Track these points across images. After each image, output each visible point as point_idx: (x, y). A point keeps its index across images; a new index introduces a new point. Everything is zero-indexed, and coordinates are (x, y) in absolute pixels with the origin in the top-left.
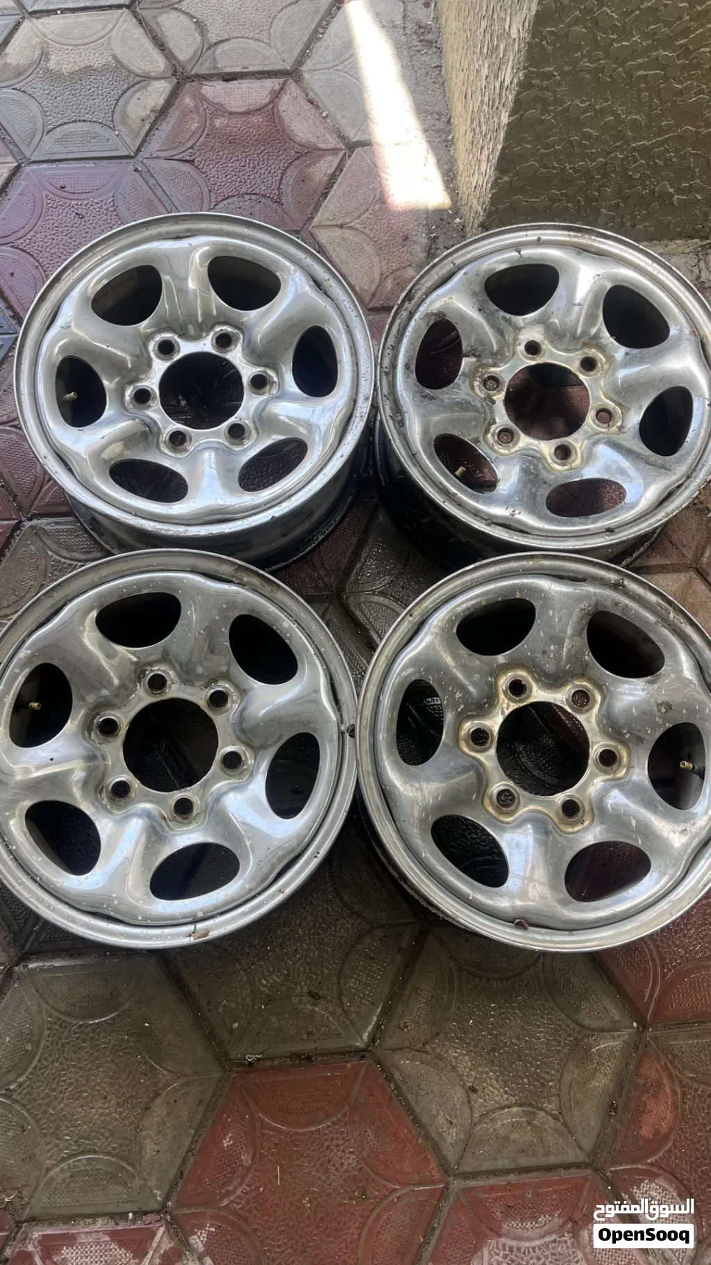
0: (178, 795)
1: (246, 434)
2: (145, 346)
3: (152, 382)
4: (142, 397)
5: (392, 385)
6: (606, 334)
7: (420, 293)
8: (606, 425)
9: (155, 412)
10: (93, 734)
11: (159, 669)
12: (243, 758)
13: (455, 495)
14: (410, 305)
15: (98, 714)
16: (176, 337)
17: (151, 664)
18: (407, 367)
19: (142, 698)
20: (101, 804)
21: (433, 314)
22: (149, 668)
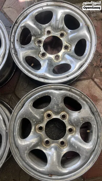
5: (14, 45)
6: (65, 26)
7: (19, 21)
8: (67, 50)
13: (30, 71)
14: (17, 25)
18: (17, 40)
21: (23, 26)
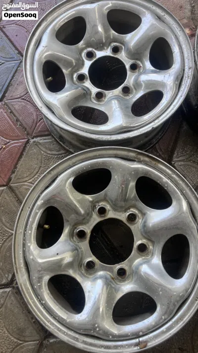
0: (118, 267)
1: (131, 91)
2: (80, 54)
3: (85, 70)
4: (81, 78)
9: (88, 84)
10: (74, 238)
11: (102, 204)
12: (148, 246)
15: (76, 228)
16: (94, 50)
17: (98, 202)
19: (96, 219)
20: (81, 273)
22: (97, 204)
